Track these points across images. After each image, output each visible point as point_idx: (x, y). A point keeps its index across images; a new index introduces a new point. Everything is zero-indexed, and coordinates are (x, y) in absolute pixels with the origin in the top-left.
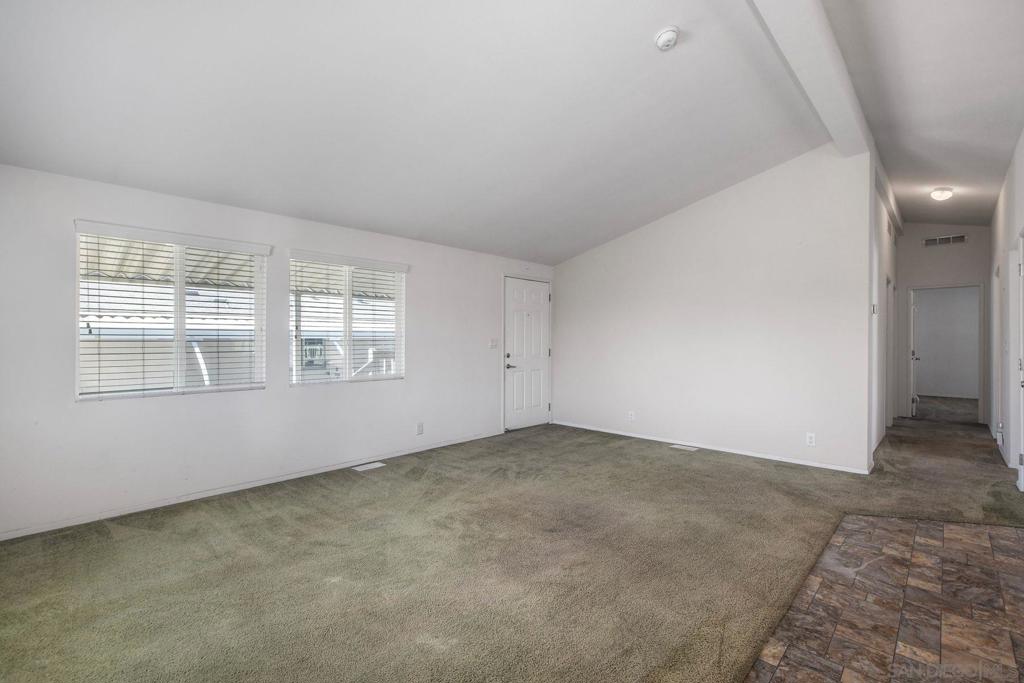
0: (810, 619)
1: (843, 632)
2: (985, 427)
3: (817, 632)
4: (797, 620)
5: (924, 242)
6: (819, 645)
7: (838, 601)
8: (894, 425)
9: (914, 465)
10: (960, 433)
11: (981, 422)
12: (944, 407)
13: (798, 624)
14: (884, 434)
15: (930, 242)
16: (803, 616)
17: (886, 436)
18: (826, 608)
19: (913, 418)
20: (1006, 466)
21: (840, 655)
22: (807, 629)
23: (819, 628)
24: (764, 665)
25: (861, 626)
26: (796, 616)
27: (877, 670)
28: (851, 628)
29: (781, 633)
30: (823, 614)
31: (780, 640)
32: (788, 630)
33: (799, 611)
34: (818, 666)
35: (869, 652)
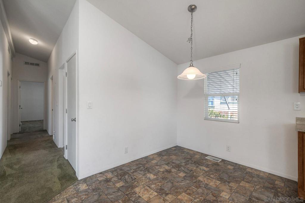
2: (46, 131)
5: (24, 63)
8: (11, 139)
9: (23, 162)
10: (39, 136)
11: (44, 129)
12: (31, 125)
14: (6, 146)
15: (26, 63)
17: (7, 146)
19: (20, 133)
20: (57, 147)
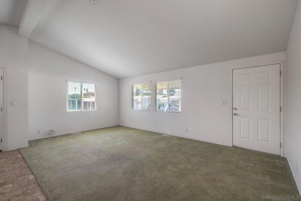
0: (31, 188)
1: (19, 192)
3: (26, 187)
4: (34, 185)
6: (23, 185)
7: (28, 199)
13: (33, 184)
16: (34, 187)
18: (29, 194)
21: (15, 187)
22: (29, 185)
23: (26, 188)
24: (30, 175)
25: (15, 198)
26: (35, 185)
27: (3, 192)
28: (17, 195)
29: (34, 180)
30: (29, 192)
31: (33, 179)
32: (33, 182)
33: (36, 187)
34: (19, 182)
35: (8, 193)
